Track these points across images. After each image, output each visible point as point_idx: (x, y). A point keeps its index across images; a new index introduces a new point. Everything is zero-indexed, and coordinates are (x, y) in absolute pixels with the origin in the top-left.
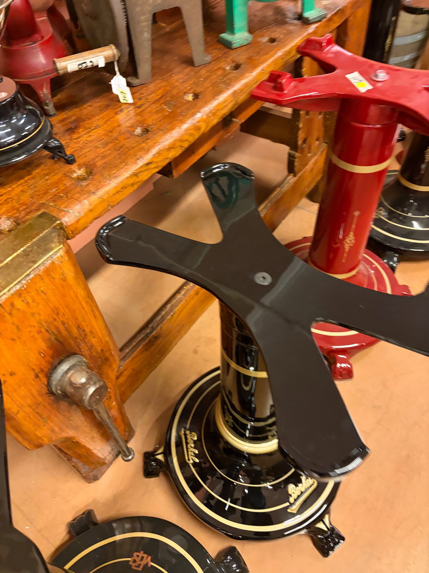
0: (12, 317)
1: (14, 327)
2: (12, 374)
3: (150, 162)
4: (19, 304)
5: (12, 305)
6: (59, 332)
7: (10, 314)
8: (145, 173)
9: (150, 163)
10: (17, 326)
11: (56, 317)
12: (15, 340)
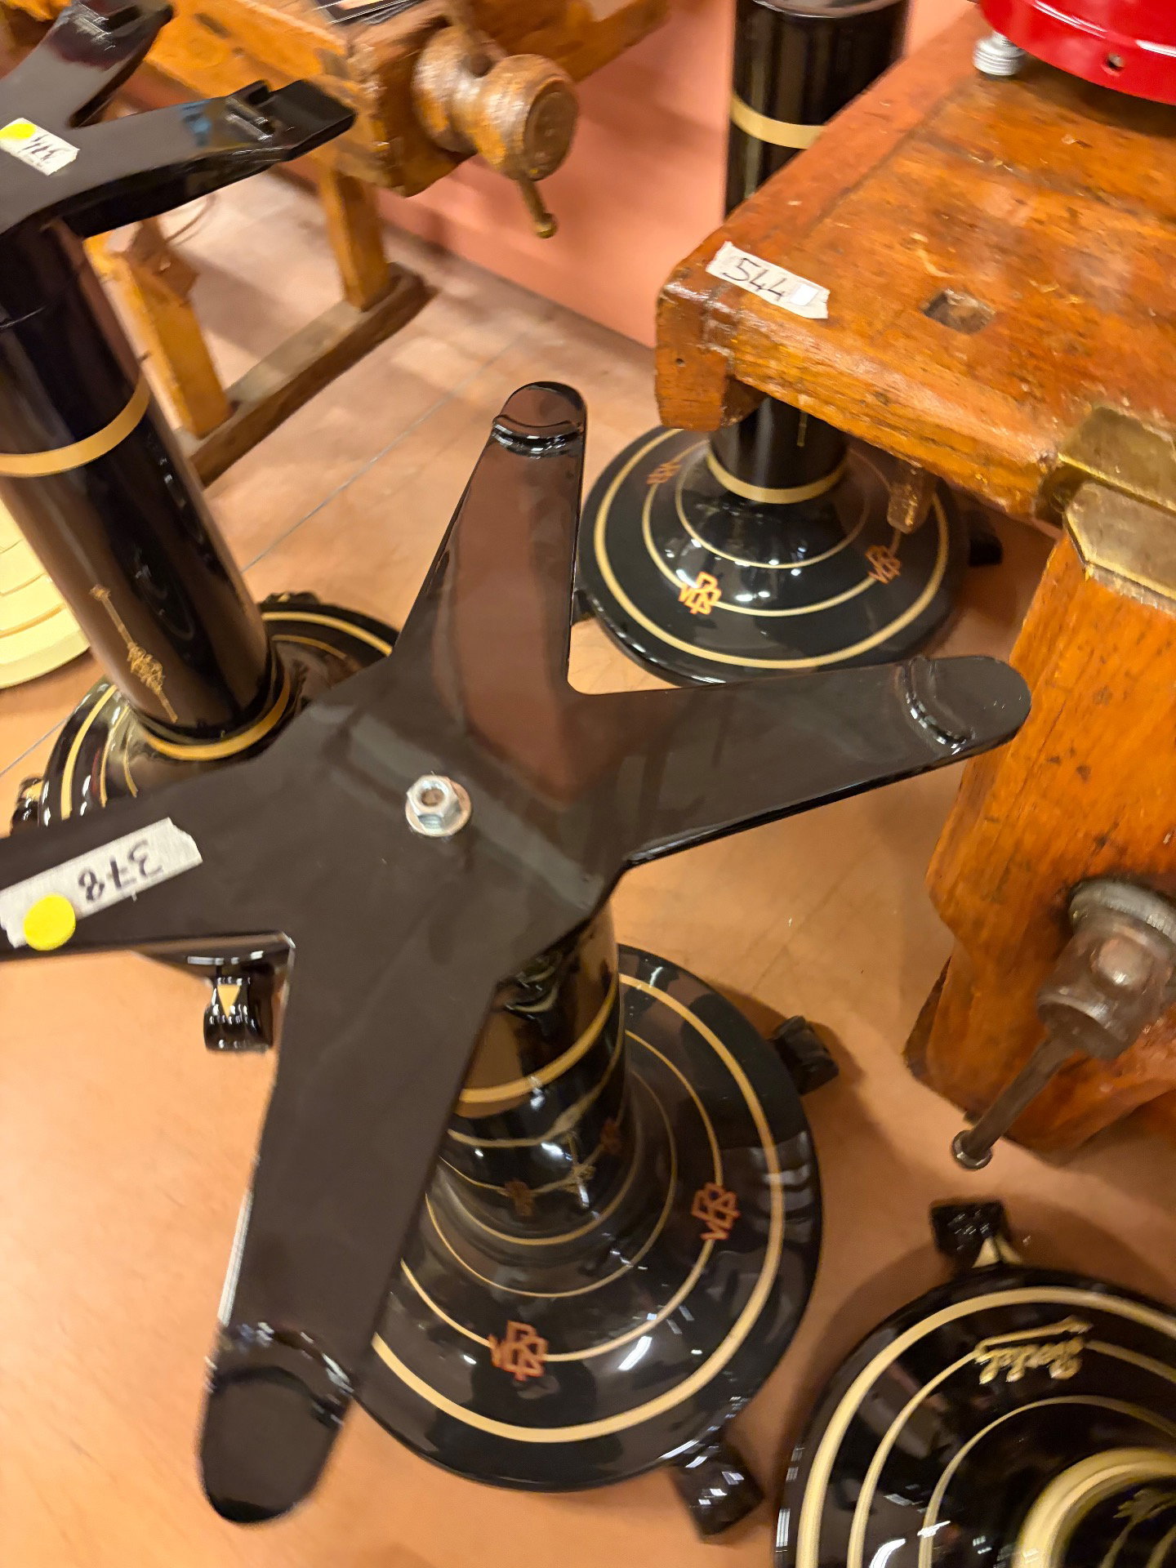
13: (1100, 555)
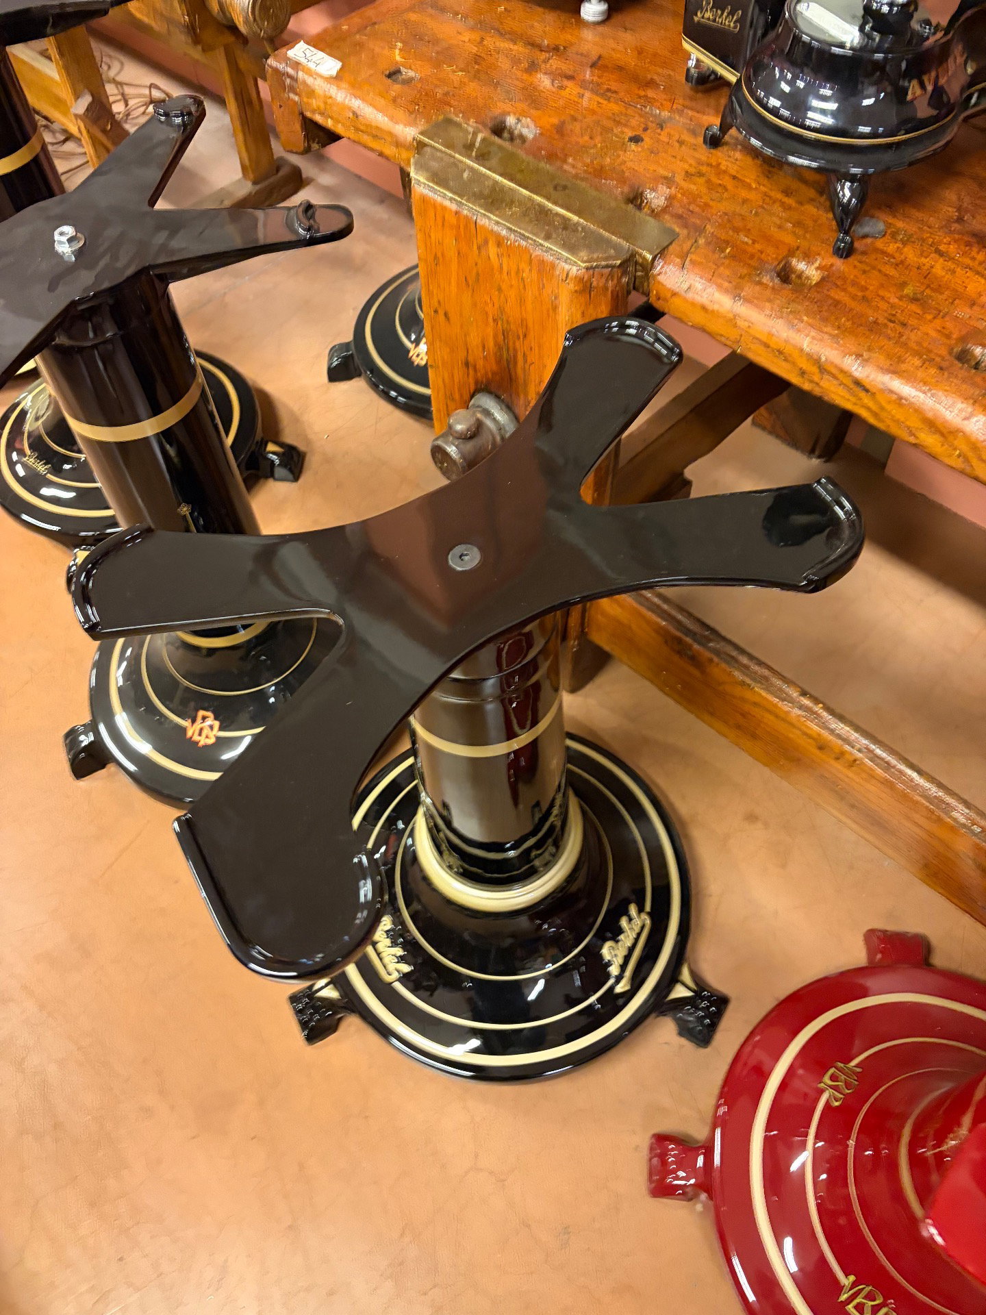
0: (479, 253)
1: (475, 271)
2: (446, 314)
3: (868, 387)
4: (493, 250)
5: (486, 242)
6: (515, 357)
7: (479, 248)
8: (841, 391)
9: (867, 391)
10: (478, 274)
11: (521, 337)
12: (469, 286)
13: (416, 173)
